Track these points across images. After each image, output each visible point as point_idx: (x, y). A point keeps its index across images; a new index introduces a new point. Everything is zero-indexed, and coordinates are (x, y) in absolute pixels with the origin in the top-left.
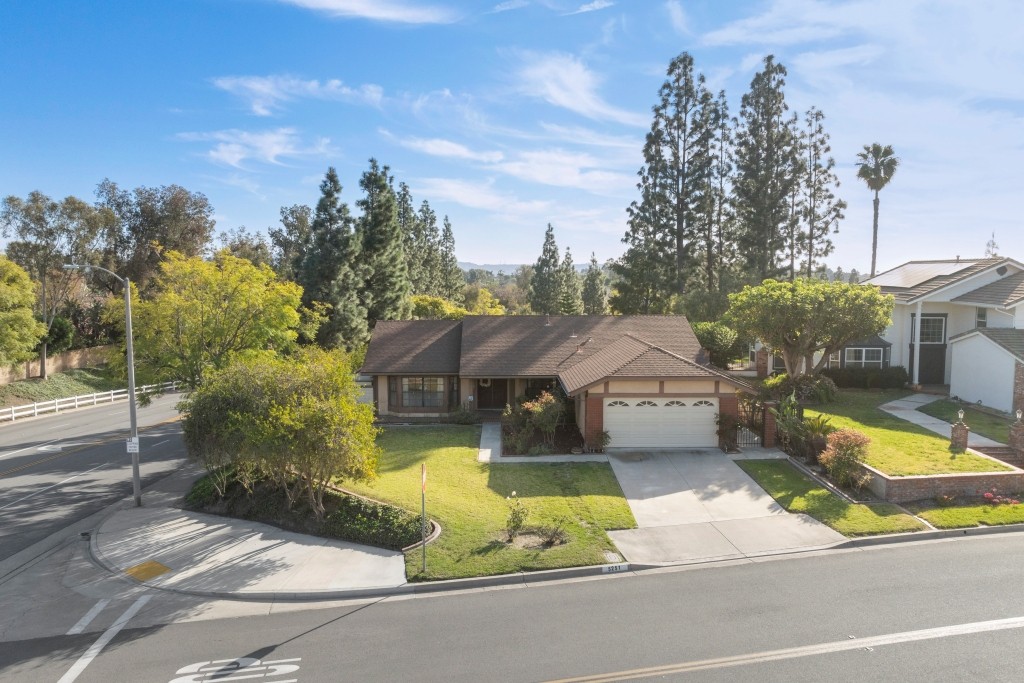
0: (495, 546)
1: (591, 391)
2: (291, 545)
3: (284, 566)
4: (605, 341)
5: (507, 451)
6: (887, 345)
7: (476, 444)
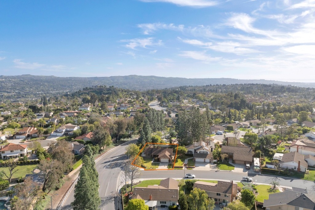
0: (150, 168)
1: (160, 158)
4: (164, 151)
5: (154, 162)
6: (192, 152)
7: (152, 161)
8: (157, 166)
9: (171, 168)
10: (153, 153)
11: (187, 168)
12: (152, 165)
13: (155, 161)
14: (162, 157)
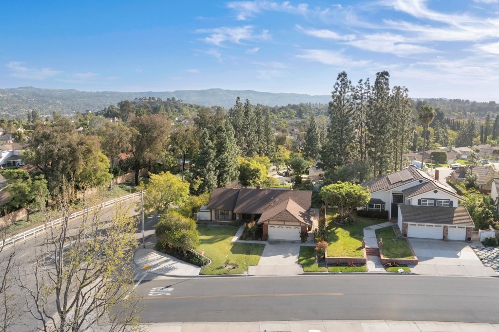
0: (222, 268)
1: (264, 223)
2: (179, 263)
3: (176, 268)
4: (282, 201)
5: (241, 238)
6: (383, 203)
7: (234, 235)
8: (253, 257)
9: (315, 266)
10: (241, 206)
11: (385, 265)
12: (234, 251)
13: (247, 235)
14: (272, 219)
